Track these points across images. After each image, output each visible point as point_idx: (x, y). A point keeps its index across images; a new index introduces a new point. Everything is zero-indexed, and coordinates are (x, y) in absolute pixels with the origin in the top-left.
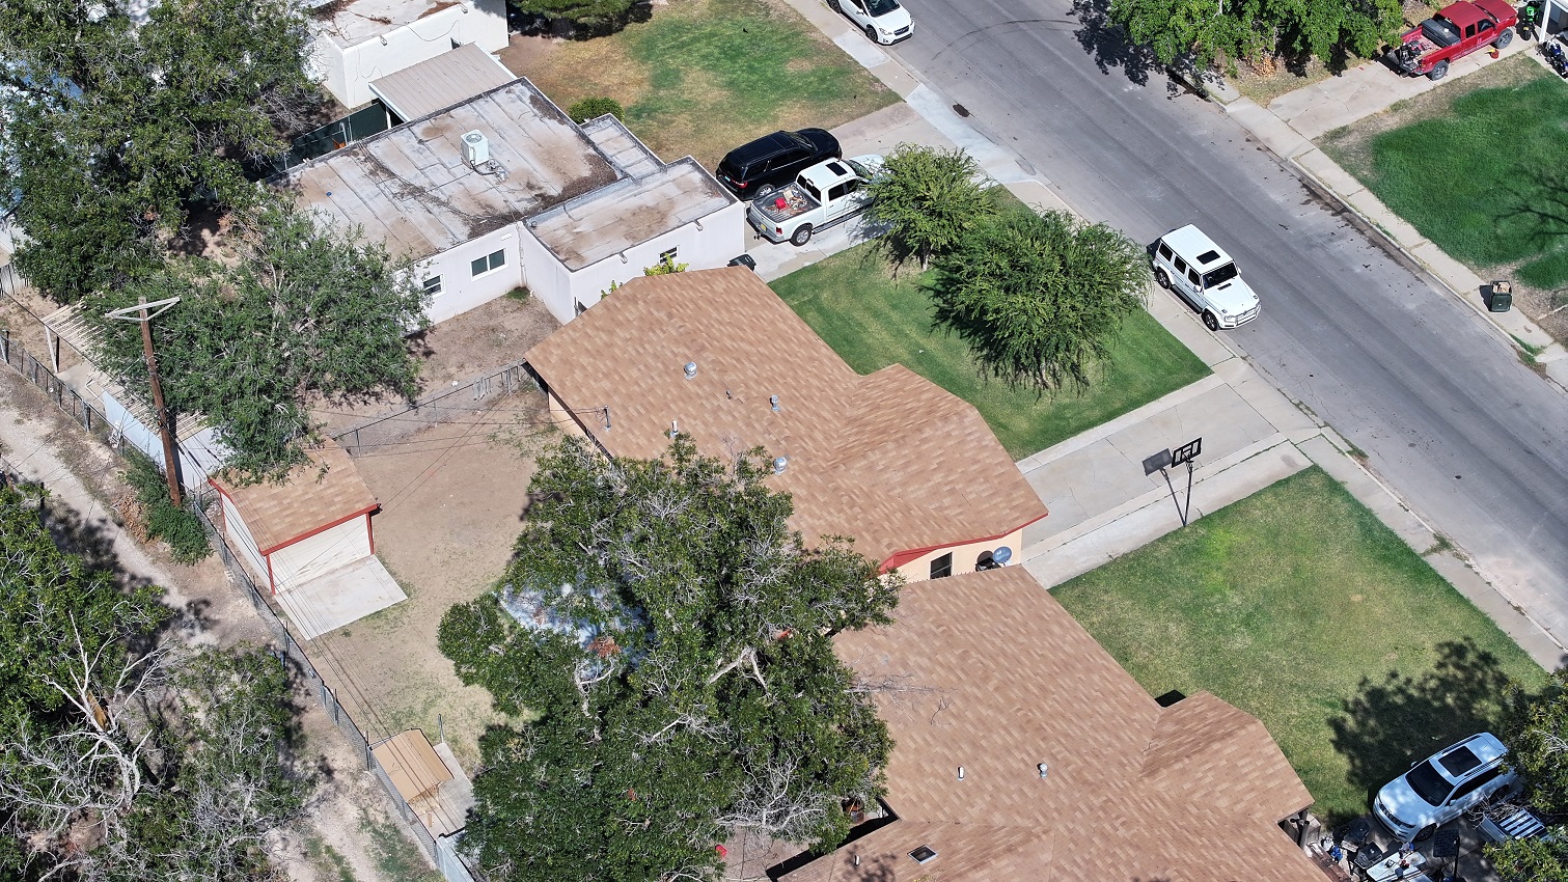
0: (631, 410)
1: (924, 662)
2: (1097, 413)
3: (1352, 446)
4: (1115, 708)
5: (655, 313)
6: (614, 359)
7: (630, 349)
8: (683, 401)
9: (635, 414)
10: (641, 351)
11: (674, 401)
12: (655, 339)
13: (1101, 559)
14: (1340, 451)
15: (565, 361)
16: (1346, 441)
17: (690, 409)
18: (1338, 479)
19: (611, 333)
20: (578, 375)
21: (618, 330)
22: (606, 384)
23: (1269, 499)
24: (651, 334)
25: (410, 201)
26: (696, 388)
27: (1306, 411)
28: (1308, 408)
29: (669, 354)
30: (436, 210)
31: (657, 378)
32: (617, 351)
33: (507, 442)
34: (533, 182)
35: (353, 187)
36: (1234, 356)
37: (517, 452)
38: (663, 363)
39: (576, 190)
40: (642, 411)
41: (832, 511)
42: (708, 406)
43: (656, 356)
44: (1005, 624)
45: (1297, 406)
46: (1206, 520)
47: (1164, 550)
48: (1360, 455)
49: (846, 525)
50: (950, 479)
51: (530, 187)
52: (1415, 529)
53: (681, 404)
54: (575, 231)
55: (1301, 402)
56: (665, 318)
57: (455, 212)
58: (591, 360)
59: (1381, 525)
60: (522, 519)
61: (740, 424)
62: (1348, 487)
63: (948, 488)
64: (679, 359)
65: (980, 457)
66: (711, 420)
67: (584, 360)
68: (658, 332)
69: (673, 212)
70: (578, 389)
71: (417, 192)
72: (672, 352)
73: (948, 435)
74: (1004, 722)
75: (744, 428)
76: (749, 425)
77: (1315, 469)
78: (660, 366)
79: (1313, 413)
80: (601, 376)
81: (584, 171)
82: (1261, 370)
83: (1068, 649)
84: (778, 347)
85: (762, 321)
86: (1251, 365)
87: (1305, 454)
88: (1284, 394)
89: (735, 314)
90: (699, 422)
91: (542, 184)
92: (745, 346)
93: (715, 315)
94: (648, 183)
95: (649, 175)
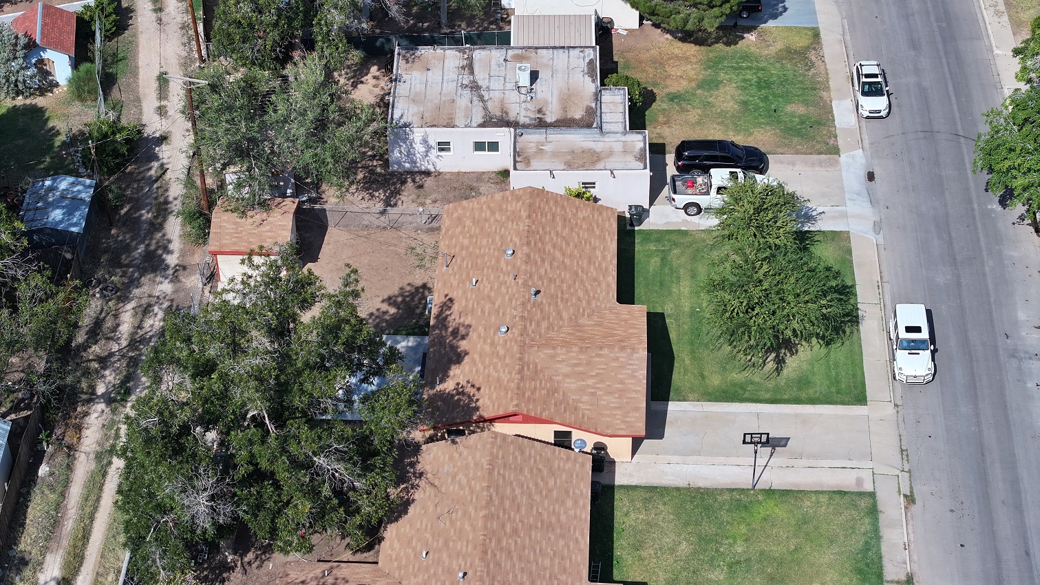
0: (465, 262)
1: (464, 481)
2: (768, 396)
3: (912, 492)
4: (552, 565)
5: (522, 211)
6: (482, 229)
7: (494, 227)
8: (493, 270)
9: (465, 266)
10: (498, 231)
11: (488, 268)
12: (510, 227)
13: (682, 483)
14: (899, 492)
15: (459, 219)
16: (911, 488)
17: (492, 276)
18: (880, 507)
19: (493, 213)
22: (466, 242)
23: (823, 499)
24: (510, 223)
25: (467, 92)
26: (505, 265)
27: (904, 456)
28: (907, 456)
29: (509, 239)
30: (475, 102)
31: (492, 250)
32: (487, 225)
33: (418, 255)
34: (544, 109)
35: (445, 71)
36: (891, 401)
37: (417, 263)
38: (502, 243)
39: (565, 123)
40: (470, 266)
41: (506, 370)
42: (501, 279)
43: (502, 237)
44: (536, 484)
45: (902, 451)
46: (770, 492)
47: (727, 497)
48: (910, 499)
49: (506, 382)
50: (597, 386)
51: (540, 111)
52: (899, 563)
53: (490, 271)
54: (541, 147)
55: (907, 450)
57: (485, 109)
58: (471, 224)
59: (879, 549)
60: (383, 301)
61: (507, 297)
62: (881, 517)
63: (593, 390)
64: (511, 244)
65: (627, 381)
66: (496, 287)
67: (468, 223)
68: (515, 223)
69: (606, 160)
70: (452, 238)
71: (475, 87)
72: (511, 239)
73: (617, 359)
74: (471, 538)
75: (507, 300)
76: (510, 300)
77: (872, 495)
78: (499, 243)
79: (908, 460)
80: (468, 236)
81: (578, 114)
82: (901, 419)
83: (563, 518)
84: (580, 263)
85: (588, 244)
86: (898, 412)
87: (874, 483)
88: (901, 440)
89: (574, 233)
90: (489, 286)
91: (547, 112)
92: (558, 254)
93: (559, 229)
94: (608, 137)
95: (613, 133)
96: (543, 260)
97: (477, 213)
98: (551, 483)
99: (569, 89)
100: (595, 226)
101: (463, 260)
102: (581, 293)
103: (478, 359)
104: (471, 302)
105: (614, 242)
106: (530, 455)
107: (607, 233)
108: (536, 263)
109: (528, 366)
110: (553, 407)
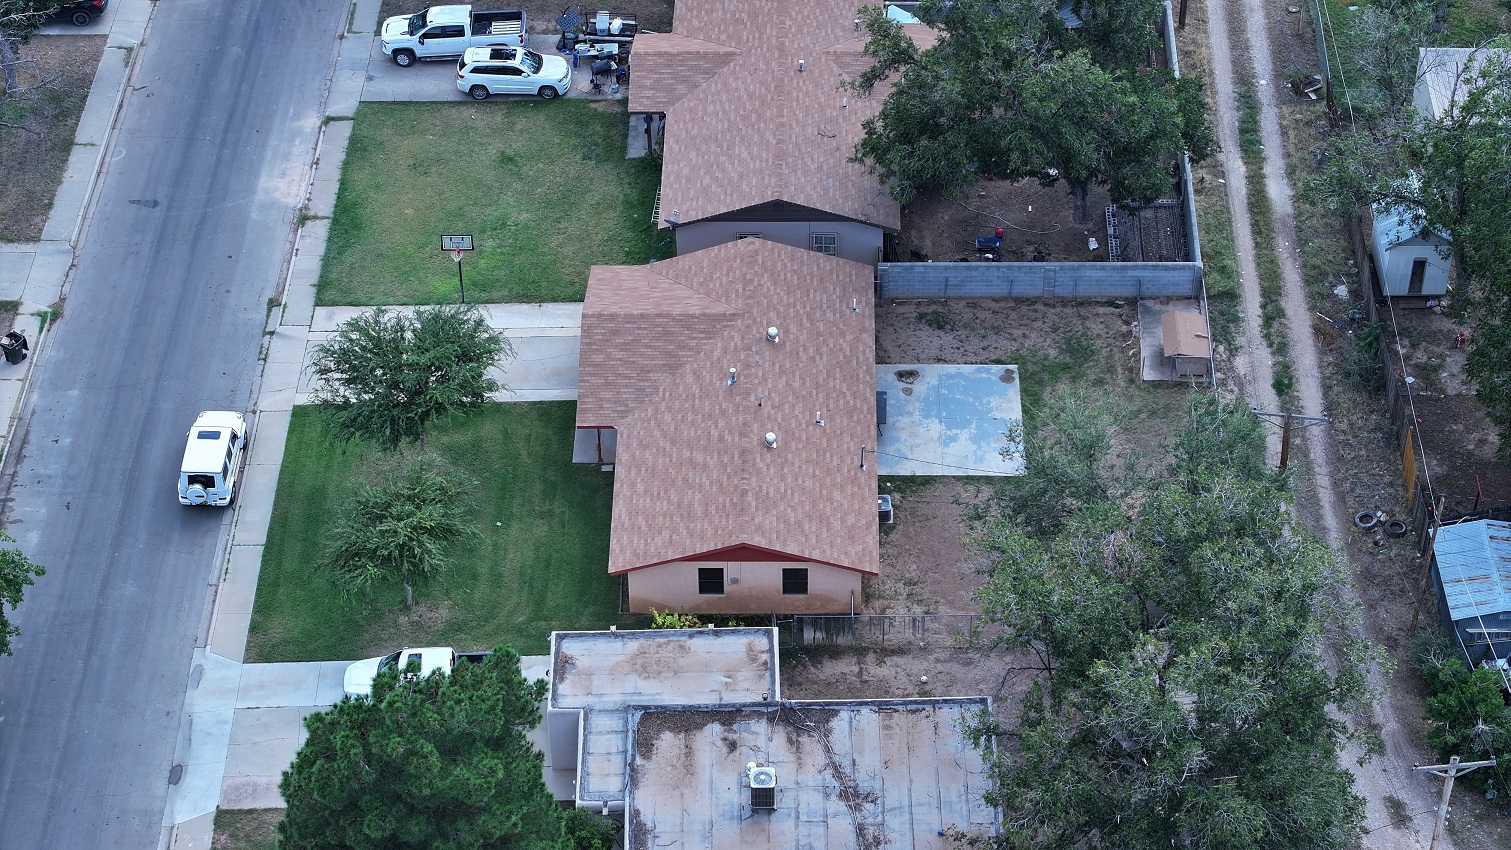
0: (835, 463)
1: (808, 160)
3: (269, 311)
5: (754, 504)
7: (797, 500)
8: (793, 434)
9: (835, 458)
10: (789, 492)
11: (800, 439)
12: (771, 489)
13: (549, 307)
14: (285, 308)
15: (851, 538)
16: (268, 316)
17: (794, 425)
18: (313, 290)
19: (799, 524)
20: (851, 520)
21: (793, 520)
22: (837, 495)
24: (771, 495)
25: (864, 786)
26: (776, 433)
27: (265, 352)
28: (261, 353)
29: (772, 470)
30: (846, 763)
31: (797, 464)
32: (807, 508)
34: (725, 750)
35: (909, 834)
36: (261, 412)
38: (782, 469)
39: (687, 719)
40: (828, 455)
41: (765, 290)
42: (780, 415)
43: (783, 478)
45: (265, 360)
46: (443, 302)
47: (495, 294)
48: (274, 303)
49: (766, 275)
51: (733, 746)
52: (309, 236)
53: (797, 434)
54: (730, 680)
55: (259, 359)
56: (750, 494)
57: (828, 750)
58: (832, 520)
59: (328, 247)
61: (770, 386)
62: (315, 281)
64: (769, 461)
66: (787, 406)
67: (837, 525)
68: (764, 492)
69: (622, 658)
70: (860, 512)
71: (853, 796)
72: (768, 469)
74: (795, 103)
75: (770, 381)
76: (765, 379)
77: (319, 304)
78: (786, 470)
79: (262, 347)
80: (835, 504)
81: (668, 742)
82: (254, 396)
83: (693, 154)
84: (667, 460)
85: (655, 493)
86: (256, 404)
87: (312, 317)
88: (263, 371)
89: (676, 500)
90: (797, 412)
91: (720, 743)
92: (699, 458)
93: (698, 496)
94: (615, 703)
95: (608, 711)
96: (721, 439)
97: (825, 535)
98: (706, 180)
99: (682, 795)
100: (643, 528)
101: (839, 469)
102: (668, 417)
103: (805, 321)
104: (821, 400)
105: (617, 516)
106: (732, 196)
107: (626, 525)
108: (730, 431)
109: (737, 296)
110: (705, 265)
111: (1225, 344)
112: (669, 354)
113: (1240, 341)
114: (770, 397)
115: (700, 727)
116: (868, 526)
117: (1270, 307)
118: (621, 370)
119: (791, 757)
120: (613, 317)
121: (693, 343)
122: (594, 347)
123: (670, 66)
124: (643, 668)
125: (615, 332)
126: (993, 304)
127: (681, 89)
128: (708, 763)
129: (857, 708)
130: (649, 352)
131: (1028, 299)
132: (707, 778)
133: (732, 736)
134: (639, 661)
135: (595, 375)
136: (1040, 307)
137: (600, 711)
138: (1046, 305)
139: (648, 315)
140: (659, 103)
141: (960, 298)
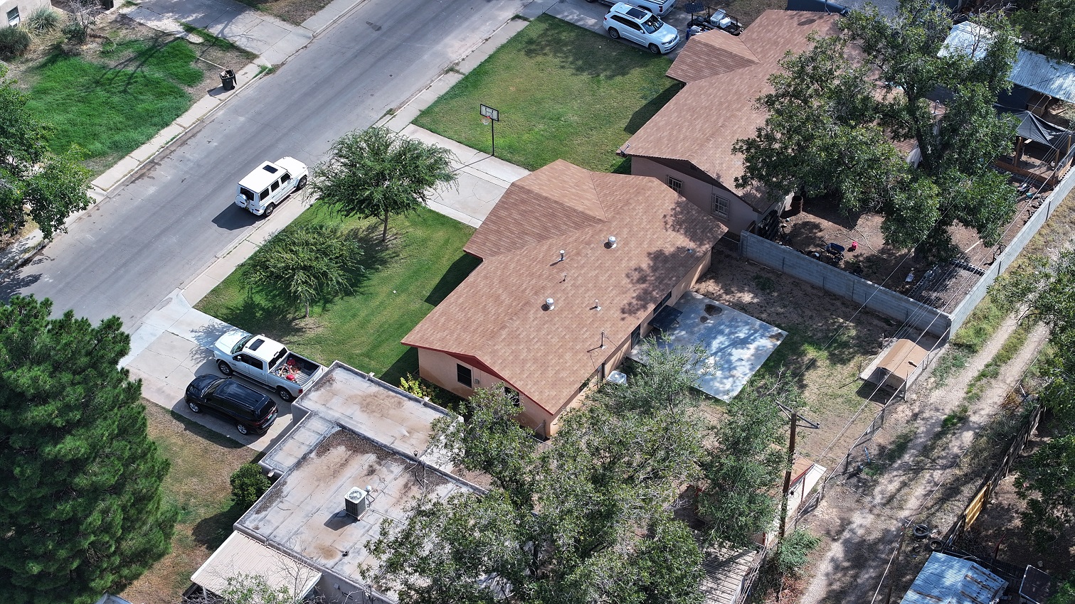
0: (585, 336)
3: (385, 115)
5: (504, 337)
6: (546, 354)
7: (536, 347)
8: (572, 307)
9: (588, 333)
10: (536, 340)
11: (573, 312)
12: (524, 333)
14: (394, 117)
15: (554, 385)
16: (381, 118)
17: (577, 302)
19: (524, 361)
20: (563, 374)
21: (522, 357)
22: (568, 356)
24: (521, 336)
26: (560, 301)
29: (536, 322)
31: (557, 326)
32: (539, 354)
34: (365, 472)
38: (544, 325)
39: (361, 445)
40: (585, 329)
42: (573, 292)
43: (539, 330)
46: (483, 150)
47: (516, 158)
48: (391, 112)
49: (643, 205)
51: (371, 472)
52: (444, 81)
53: (574, 308)
54: (408, 435)
56: (507, 330)
58: (550, 369)
59: (448, 92)
61: (583, 272)
62: (424, 108)
64: (539, 315)
66: (583, 289)
67: (551, 373)
68: (518, 332)
69: (360, 393)
70: (574, 372)
72: (533, 321)
75: (585, 269)
76: (583, 267)
77: (414, 122)
78: (546, 326)
80: (561, 360)
81: (339, 452)
83: (675, 115)
84: (489, 290)
85: (464, 307)
89: (469, 316)
90: (586, 295)
91: (366, 467)
92: (504, 297)
93: (481, 319)
95: (325, 419)
96: (524, 290)
97: (536, 375)
98: (666, 134)
99: (318, 486)
100: (440, 324)
101: (585, 341)
102: (513, 266)
103: (646, 243)
104: (611, 295)
107: (434, 319)
108: (533, 288)
111: (938, 379)
112: (546, 229)
113: (950, 380)
114: (576, 279)
115: (364, 452)
116: (574, 383)
117: (991, 368)
118: (512, 227)
119: (397, 495)
120: (529, 192)
121: (564, 227)
122: (506, 206)
123: (709, 55)
124: (367, 405)
125: (523, 202)
126: (809, 289)
127: (707, 72)
128: (349, 475)
129: (461, 485)
130: (535, 222)
131: (834, 295)
132: (340, 484)
133: (377, 467)
134: (368, 400)
135: (494, 223)
136: (838, 303)
137: (321, 417)
138: (843, 304)
139: (550, 199)
140: (687, 76)
141: (792, 277)
